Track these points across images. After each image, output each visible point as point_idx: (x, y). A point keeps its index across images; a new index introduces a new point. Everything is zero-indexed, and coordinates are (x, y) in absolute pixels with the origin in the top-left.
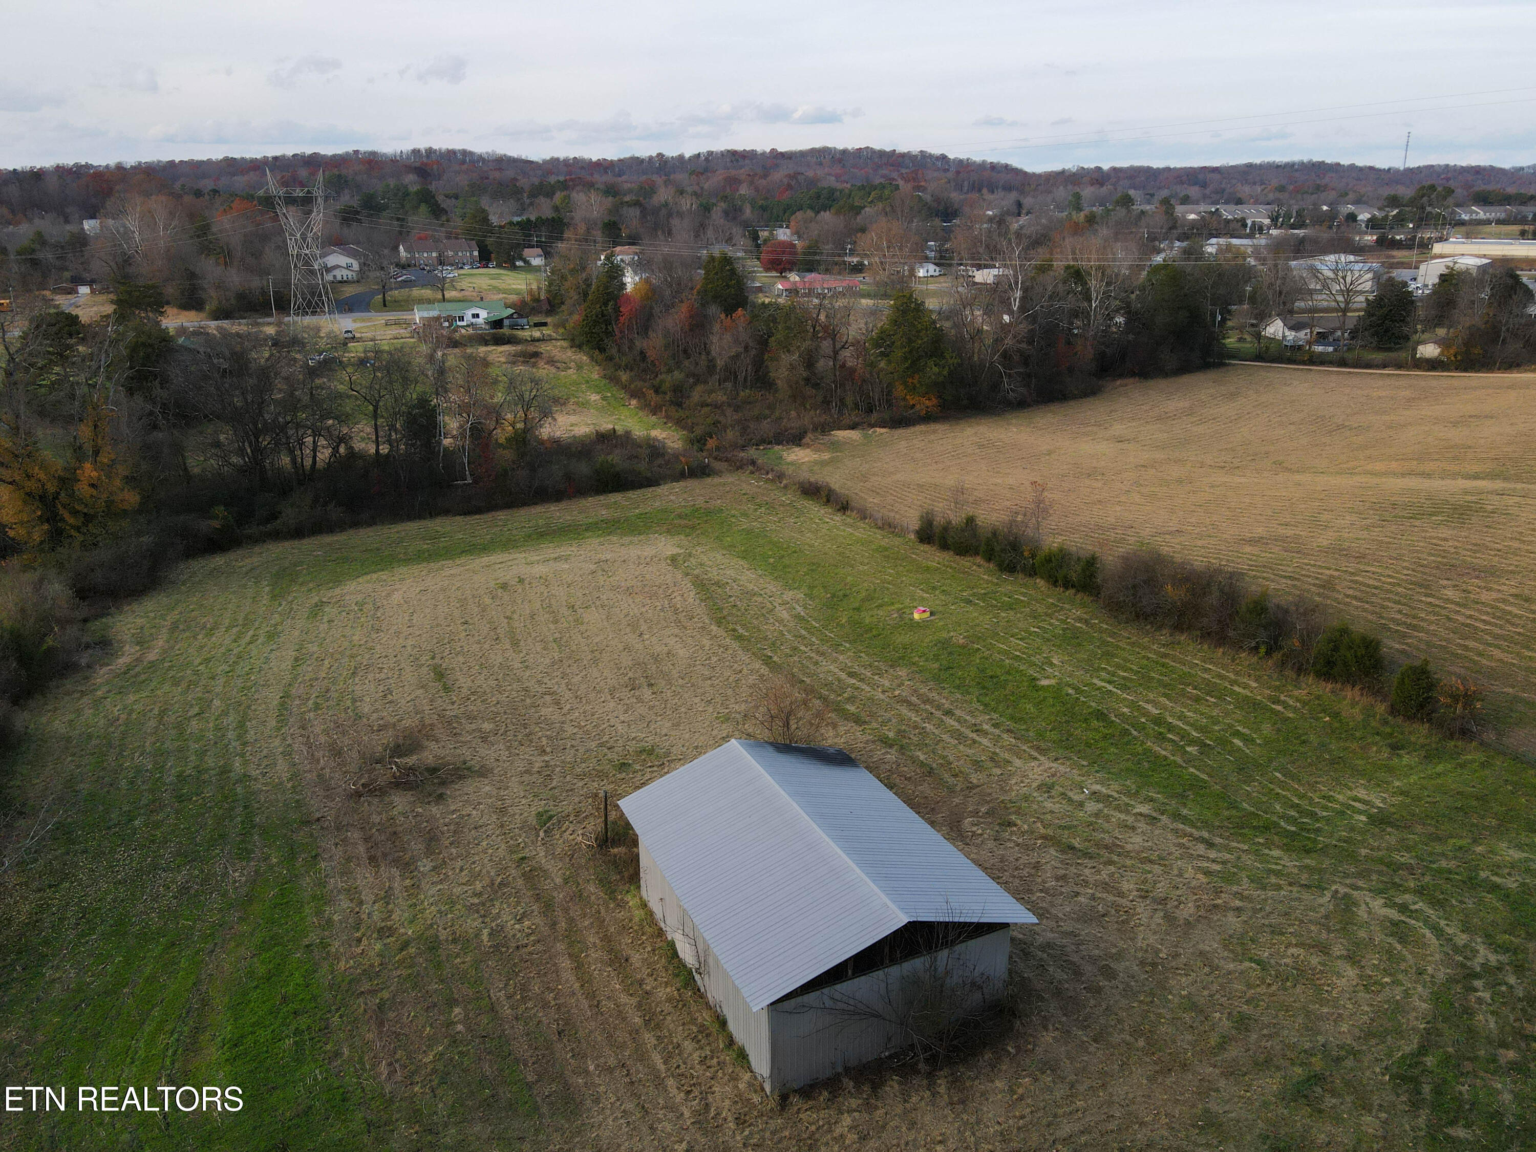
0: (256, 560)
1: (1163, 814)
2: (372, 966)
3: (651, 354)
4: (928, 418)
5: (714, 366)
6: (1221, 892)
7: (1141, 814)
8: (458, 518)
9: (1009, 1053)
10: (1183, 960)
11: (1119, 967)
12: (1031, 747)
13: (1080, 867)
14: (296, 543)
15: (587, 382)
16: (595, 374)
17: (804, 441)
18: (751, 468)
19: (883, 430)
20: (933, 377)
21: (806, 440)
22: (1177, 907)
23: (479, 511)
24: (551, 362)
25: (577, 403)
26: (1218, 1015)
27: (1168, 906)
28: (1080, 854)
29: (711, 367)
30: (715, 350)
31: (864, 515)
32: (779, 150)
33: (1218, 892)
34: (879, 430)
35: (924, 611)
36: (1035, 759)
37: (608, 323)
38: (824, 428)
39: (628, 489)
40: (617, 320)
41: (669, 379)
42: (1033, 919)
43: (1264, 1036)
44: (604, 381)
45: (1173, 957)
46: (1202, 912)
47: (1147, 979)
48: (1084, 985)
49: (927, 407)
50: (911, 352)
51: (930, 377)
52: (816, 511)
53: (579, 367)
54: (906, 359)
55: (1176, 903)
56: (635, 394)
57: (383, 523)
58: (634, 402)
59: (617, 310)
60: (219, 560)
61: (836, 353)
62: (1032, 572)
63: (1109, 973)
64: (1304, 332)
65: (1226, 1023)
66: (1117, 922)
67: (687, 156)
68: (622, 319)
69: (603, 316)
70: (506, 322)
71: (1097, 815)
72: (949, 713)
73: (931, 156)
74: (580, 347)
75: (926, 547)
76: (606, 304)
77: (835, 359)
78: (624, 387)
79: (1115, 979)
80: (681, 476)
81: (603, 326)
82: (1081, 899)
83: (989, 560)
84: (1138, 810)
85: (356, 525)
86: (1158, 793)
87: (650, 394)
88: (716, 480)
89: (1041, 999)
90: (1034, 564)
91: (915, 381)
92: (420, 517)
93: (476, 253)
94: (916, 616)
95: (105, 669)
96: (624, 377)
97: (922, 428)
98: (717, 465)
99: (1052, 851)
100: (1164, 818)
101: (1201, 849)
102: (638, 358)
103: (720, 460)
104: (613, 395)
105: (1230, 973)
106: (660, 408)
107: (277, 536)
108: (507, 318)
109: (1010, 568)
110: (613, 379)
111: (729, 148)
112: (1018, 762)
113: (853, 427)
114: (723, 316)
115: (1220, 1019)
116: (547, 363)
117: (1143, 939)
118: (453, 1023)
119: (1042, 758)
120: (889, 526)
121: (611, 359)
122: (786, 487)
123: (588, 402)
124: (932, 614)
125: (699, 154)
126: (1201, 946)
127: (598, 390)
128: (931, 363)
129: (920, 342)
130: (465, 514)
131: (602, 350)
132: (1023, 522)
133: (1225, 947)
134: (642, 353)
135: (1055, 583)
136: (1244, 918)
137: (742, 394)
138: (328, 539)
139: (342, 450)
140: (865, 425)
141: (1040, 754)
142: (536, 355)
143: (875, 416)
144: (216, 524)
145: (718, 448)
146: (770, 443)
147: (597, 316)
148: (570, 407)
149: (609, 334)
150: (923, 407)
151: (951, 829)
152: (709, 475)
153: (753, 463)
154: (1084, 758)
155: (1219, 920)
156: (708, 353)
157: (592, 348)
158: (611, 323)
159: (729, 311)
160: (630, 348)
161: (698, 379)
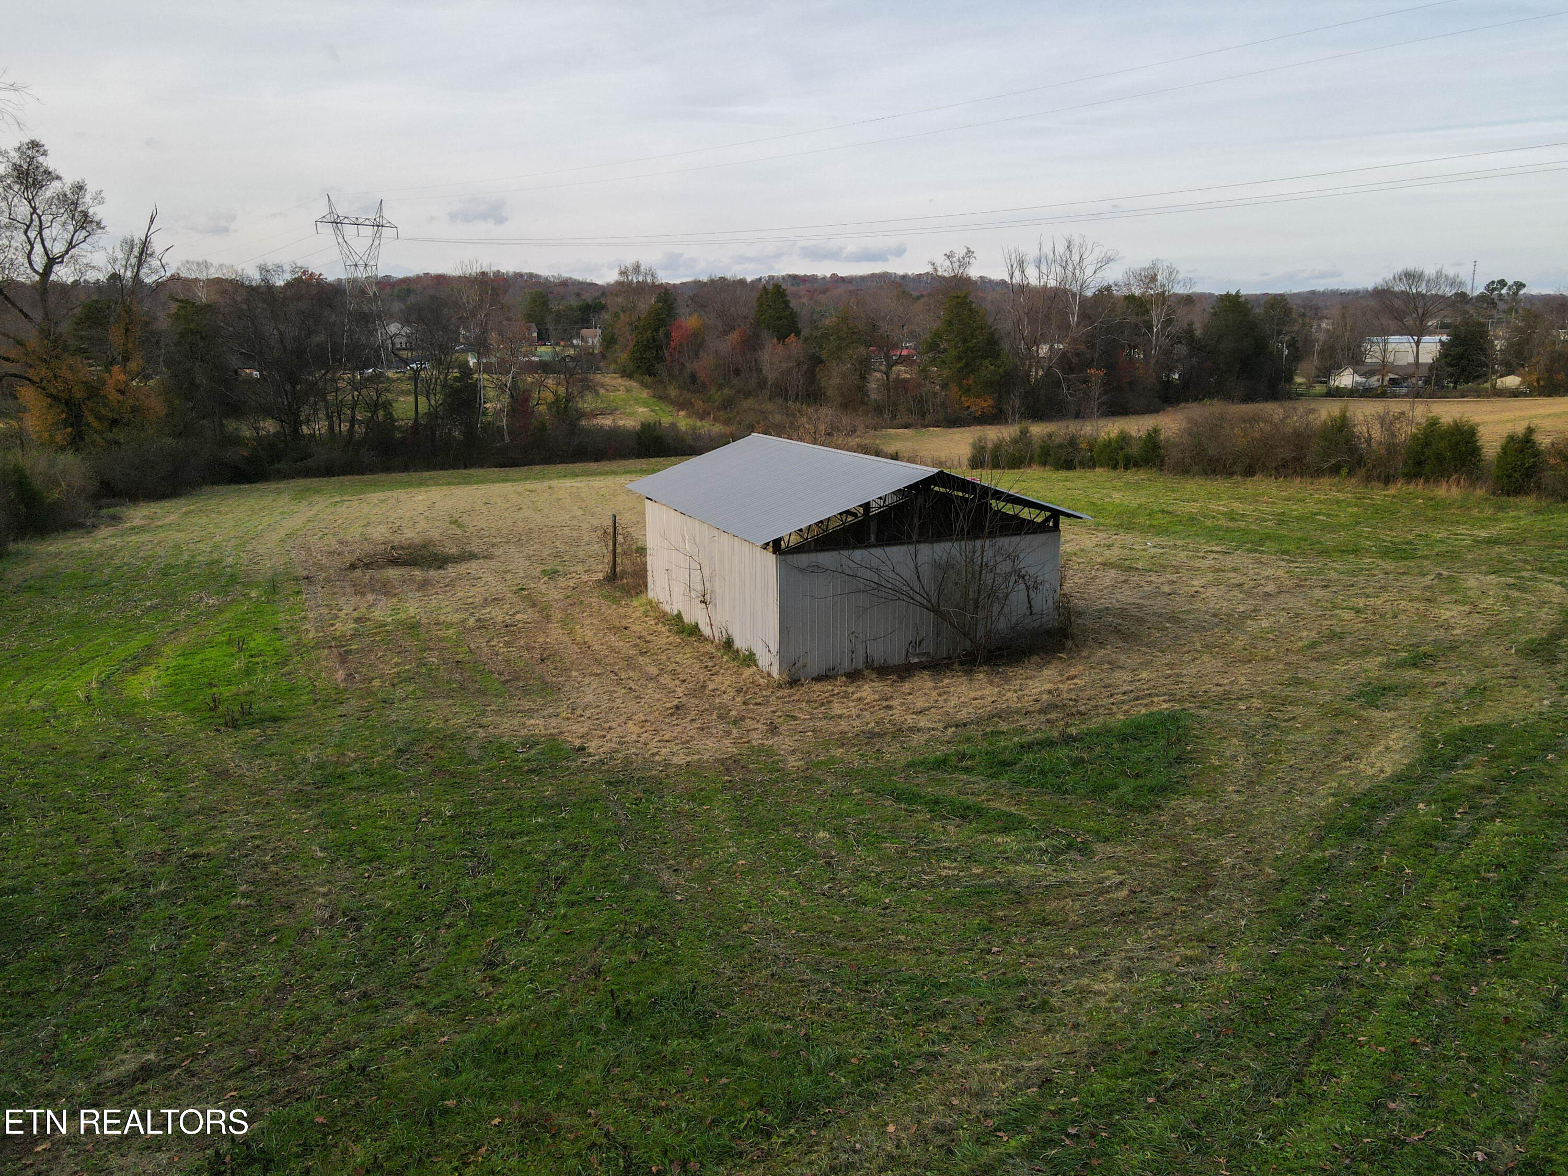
1: (1236, 550)
3: (702, 376)
4: (983, 419)
5: (765, 383)
7: (1212, 551)
8: (495, 469)
13: (1143, 577)
14: (326, 479)
15: (637, 400)
16: (644, 394)
19: (937, 431)
20: (989, 377)
23: (515, 464)
24: (602, 388)
25: (624, 413)
26: (1305, 634)
29: (762, 384)
30: (766, 369)
32: (840, 275)
34: (932, 429)
37: (659, 348)
40: (668, 344)
41: (717, 394)
44: (653, 400)
45: (1251, 611)
49: (983, 408)
50: (966, 352)
51: (985, 377)
53: (628, 390)
54: (960, 358)
56: (681, 405)
57: (416, 471)
58: (682, 413)
59: (668, 335)
61: (889, 367)
62: (1091, 464)
63: (1176, 620)
64: (1376, 378)
65: (1315, 636)
67: (749, 280)
68: (673, 344)
69: (653, 341)
71: (1162, 554)
73: (991, 281)
74: (630, 376)
76: (656, 330)
78: (673, 403)
79: (1183, 623)
81: (654, 351)
82: (1145, 589)
83: (1042, 466)
85: (389, 472)
86: (1231, 542)
87: (699, 404)
89: (1097, 634)
90: (1092, 456)
91: (970, 382)
96: (673, 394)
97: (978, 428)
99: (1112, 571)
100: (1238, 552)
101: (1281, 563)
102: (688, 378)
104: (661, 409)
106: (709, 414)
107: (306, 474)
109: (1068, 465)
110: (662, 397)
111: (790, 273)
113: (906, 427)
114: (775, 341)
115: (1308, 635)
117: (1216, 604)
121: (662, 381)
123: (635, 412)
125: (760, 279)
127: (644, 406)
128: (986, 362)
129: (974, 341)
130: (504, 466)
131: (652, 375)
134: (692, 373)
135: (1115, 467)
143: (928, 418)
144: (245, 453)
147: (648, 341)
149: (660, 359)
150: (978, 408)
156: (759, 371)
157: (643, 374)
158: (661, 348)
159: (782, 338)
160: (681, 370)
161: (748, 394)
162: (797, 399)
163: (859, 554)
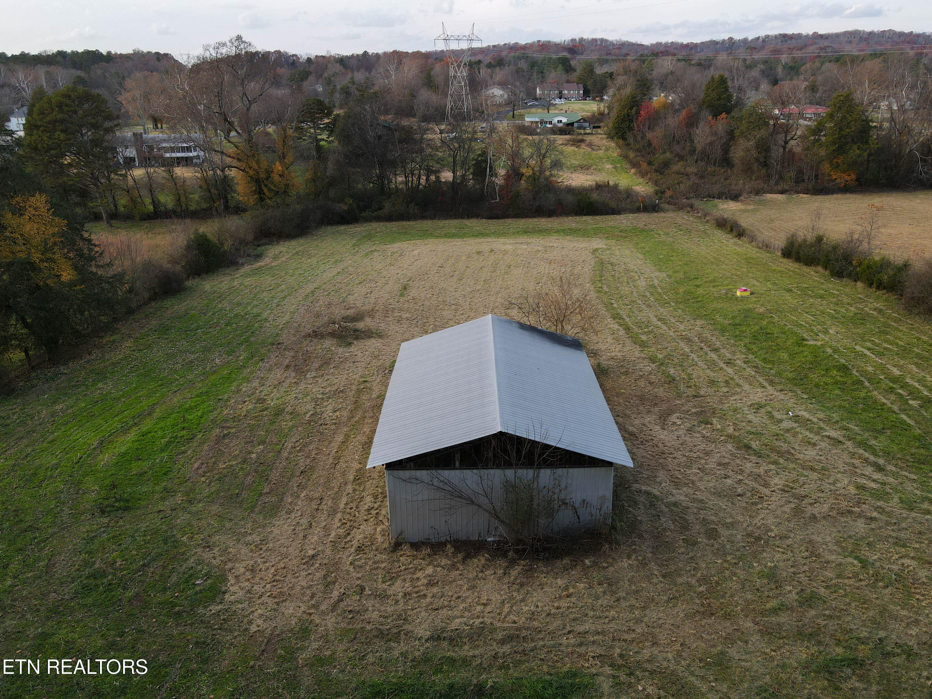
0: (359, 229)
1: (850, 440)
2: (240, 415)
3: (655, 142)
4: (846, 189)
5: (694, 151)
6: (864, 503)
7: (828, 437)
8: (484, 220)
9: (584, 564)
10: (789, 542)
11: (724, 532)
12: (766, 380)
13: (744, 461)
14: (387, 224)
15: (608, 158)
16: (615, 153)
17: (740, 199)
18: (689, 209)
19: (804, 196)
20: (854, 157)
21: (742, 198)
22: (811, 504)
23: (497, 217)
24: (590, 145)
25: (595, 169)
26: (789, 588)
27: (804, 502)
28: (752, 452)
29: (693, 151)
31: (752, 239)
33: (859, 503)
34: (801, 195)
35: (745, 290)
36: (764, 387)
37: (631, 121)
38: (758, 192)
39: (597, 215)
40: (637, 118)
41: (660, 157)
42: (630, 464)
43: (824, 615)
44: (619, 158)
45: (780, 538)
46: (833, 513)
47: (744, 547)
48: (684, 537)
49: (846, 181)
50: (840, 138)
51: (852, 158)
52: (721, 236)
53: (607, 149)
54: (835, 143)
55: (813, 501)
56: (634, 165)
57: (439, 219)
58: (633, 171)
59: (638, 113)
60: (342, 228)
61: (786, 142)
63: (713, 534)
65: (794, 596)
66: (747, 502)
68: (640, 119)
69: (628, 116)
70: (576, 125)
71: (788, 431)
72: (716, 350)
74: (612, 138)
75: (785, 260)
76: (631, 108)
77: (784, 148)
78: (630, 161)
79: (715, 539)
80: (638, 210)
81: (628, 123)
82: (729, 481)
83: (826, 268)
84: (827, 434)
85: (423, 218)
86: (857, 426)
87: (644, 165)
88: (662, 214)
89: (641, 536)
90: (858, 271)
91: (840, 161)
92: (462, 217)
93: (581, 92)
94: (738, 293)
95: (249, 266)
96: (632, 155)
97: (839, 196)
98: (666, 206)
99: (729, 447)
100: (849, 444)
101: (869, 470)
102: (646, 145)
103: (671, 204)
104: (621, 166)
105: (828, 562)
106: (648, 174)
107: (379, 219)
108: (577, 122)
109: (839, 274)
110: (625, 157)
111: (783, 33)
112: (747, 387)
113: (782, 193)
114: (710, 118)
115: (790, 592)
116: (587, 145)
117: (763, 519)
118: (253, 453)
119: (769, 388)
120: (766, 247)
121: (628, 145)
122: (707, 221)
123: (603, 169)
124: (752, 293)
125: (759, 37)
126: (815, 537)
127: (613, 162)
128: (855, 147)
129: (848, 130)
130: (489, 218)
131: (624, 139)
132: (858, 239)
133: (838, 543)
134: (649, 141)
136: (873, 526)
137: (709, 169)
138: (404, 223)
139: (433, 178)
140: (792, 192)
141: (770, 385)
142: (582, 141)
143: (802, 186)
144: (346, 207)
145: (671, 197)
146: (714, 197)
148: (591, 170)
149: (630, 129)
150: (842, 180)
151: (660, 418)
152: (657, 212)
153: (692, 206)
154: (806, 393)
155: (845, 522)
156: (692, 141)
157: (619, 138)
158: (632, 122)
159: (716, 115)
160: (642, 138)
161: (681, 158)
162: (715, 164)
163: (446, 474)
